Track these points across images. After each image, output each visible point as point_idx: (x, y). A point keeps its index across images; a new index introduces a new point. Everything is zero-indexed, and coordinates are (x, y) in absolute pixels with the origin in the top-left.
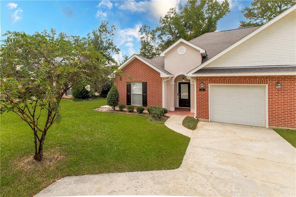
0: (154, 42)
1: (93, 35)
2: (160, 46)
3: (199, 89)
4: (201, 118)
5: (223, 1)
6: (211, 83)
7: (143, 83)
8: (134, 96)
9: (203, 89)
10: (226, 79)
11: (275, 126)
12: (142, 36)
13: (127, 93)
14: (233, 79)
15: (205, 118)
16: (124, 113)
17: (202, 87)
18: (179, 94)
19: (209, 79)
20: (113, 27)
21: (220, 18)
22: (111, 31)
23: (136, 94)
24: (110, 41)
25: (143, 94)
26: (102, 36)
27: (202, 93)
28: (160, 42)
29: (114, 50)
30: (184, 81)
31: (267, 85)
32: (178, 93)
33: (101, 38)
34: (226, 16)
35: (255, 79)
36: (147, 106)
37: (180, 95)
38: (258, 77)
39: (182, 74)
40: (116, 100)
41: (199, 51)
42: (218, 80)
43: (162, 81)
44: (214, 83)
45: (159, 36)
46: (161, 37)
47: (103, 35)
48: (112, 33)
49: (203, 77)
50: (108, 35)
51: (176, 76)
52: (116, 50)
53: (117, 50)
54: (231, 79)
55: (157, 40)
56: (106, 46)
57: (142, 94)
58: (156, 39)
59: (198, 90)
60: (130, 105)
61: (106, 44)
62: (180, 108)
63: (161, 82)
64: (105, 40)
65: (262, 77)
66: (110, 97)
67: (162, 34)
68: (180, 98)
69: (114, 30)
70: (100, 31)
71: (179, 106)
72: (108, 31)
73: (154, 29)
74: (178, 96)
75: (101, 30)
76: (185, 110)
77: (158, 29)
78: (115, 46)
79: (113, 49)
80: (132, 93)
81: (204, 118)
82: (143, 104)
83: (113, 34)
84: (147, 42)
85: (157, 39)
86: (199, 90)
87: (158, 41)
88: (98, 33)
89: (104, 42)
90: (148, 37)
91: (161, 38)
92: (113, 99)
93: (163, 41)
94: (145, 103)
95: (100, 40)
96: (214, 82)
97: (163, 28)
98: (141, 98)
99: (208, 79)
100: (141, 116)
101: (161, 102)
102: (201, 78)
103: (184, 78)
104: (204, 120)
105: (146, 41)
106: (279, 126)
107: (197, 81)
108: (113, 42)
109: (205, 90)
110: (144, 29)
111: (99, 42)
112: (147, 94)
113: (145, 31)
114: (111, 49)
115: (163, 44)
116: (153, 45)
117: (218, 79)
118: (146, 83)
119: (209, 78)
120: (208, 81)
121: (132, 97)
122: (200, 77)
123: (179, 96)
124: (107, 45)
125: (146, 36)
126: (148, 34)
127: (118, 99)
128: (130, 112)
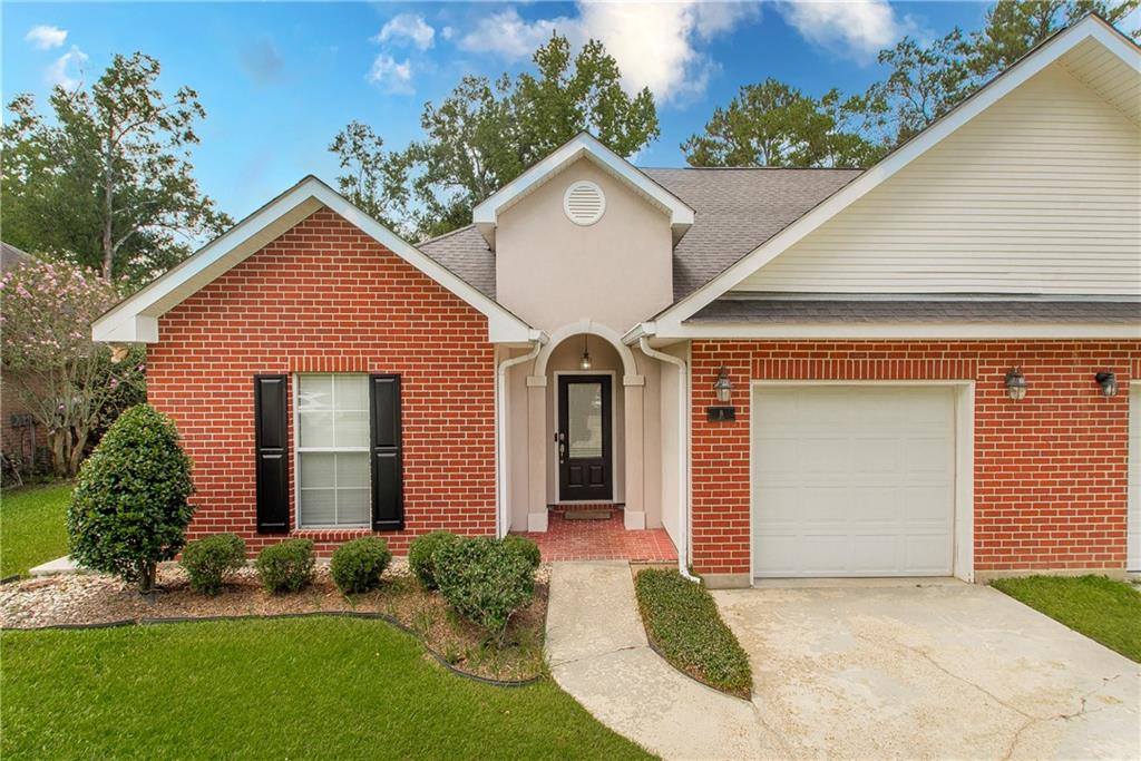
0: (400, 206)
1: (57, 114)
2: (424, 226)
3: (708, 410)
4: (716, 571)
5: (639, 94)
6: (762, 377)
7: (373, 378)
8: (311, 466)
9: (725, 410)
10: (825, 355)
11: (997, 567)
12: (345, 173)
13: (259, 454)
14: (852, 355)
15: (735, 570)
16: (231, 613)
17: (726, 398)
18: (562, 435)
19: (754, 355)
20: (190, 100)
21: (631, 152)
22: (178, 117)
23: (330, 455)
24: (174, 170)
25: (374, 453)
26: (116, 134)
27: (722, 433)
28: (424, 212)
29: (202, 219)
30: (588, 369)
31: (972, 384)
32: (557, 431)
33: (112, 144)
34: (648, 145)
35: (935, 355)
36: (400, 528)
37: (565, 442)
38: (945, 347)
39: (587, 331)
40: (161, 516)
41: (664, 214)
42: (791, 362)
43: (492, 367)
44: (776, 377)
45: (420, 184)
46: (427, 190)
47: (124, 126)
48: (183, 130)
49: (727, 344)
50: (161, 137)
51: (556, 339)
52: (210, 220)
53: (218, 222)
54: (845, 355)
55: (412, 199)
56: (147, 190)
57: (367, 449)
58: (406, 196)
59: (701, 418)
60: (285, 530)
61: (148, 181)
62: (567, 508)
63: (489, 375)
64: (144, 158)
65: (959, 347)
66: (103, 498)
67: (432, 178)
68: (564, 456)
69: (195, 116)
70: (103, 101)
71: (561, 499)
72: (162, 114)
73: (401, 150)
74: (557, 444)
75: (114, 96)
76: (590, 514)
77: (416, 154)
78: (205, 202)
79: (195, 211)
80: (297, 449)
81: (727, 570)
82: (375, 519)
83: (189, 136)
84: (370, 202)
85: (414, 195)
86: (708, 418)
87: (416, 204)
88: (95, 113)
89: (139, 168)
90: (374, 179)
91: (429, 195)
92: (127, 509)
93: (437, 209)
94: (388, 508)
95: (105, 150)
96: (775, 372)
97: (440, 154)
98: (361, 480)
99: (747, 355)
100: (368, 616)
101: (491, 496)
102: (715, 348)
103: (586, 355)
104: (727, 582)
105: (362, 197)
106: (1007, 567)
107: (693, 364)
108: (189, 174)
109: (734, 418)
110: (355, 143)
111: (104, 160)
112: (400, 452)
113: (361, 151)
114: (182, 215)
115: (439, 219)
116: (395, 221)
117: (793, 355)
118: (397, 377)
119: (754, 347)
120: (746, 363)
121: (296, 474)
122: (711, 345)
123: (561, 442)
124: (156, 185)
125: (365, 175)
126: (375, 167)
127: (177, 501)
128: (282, 589)
